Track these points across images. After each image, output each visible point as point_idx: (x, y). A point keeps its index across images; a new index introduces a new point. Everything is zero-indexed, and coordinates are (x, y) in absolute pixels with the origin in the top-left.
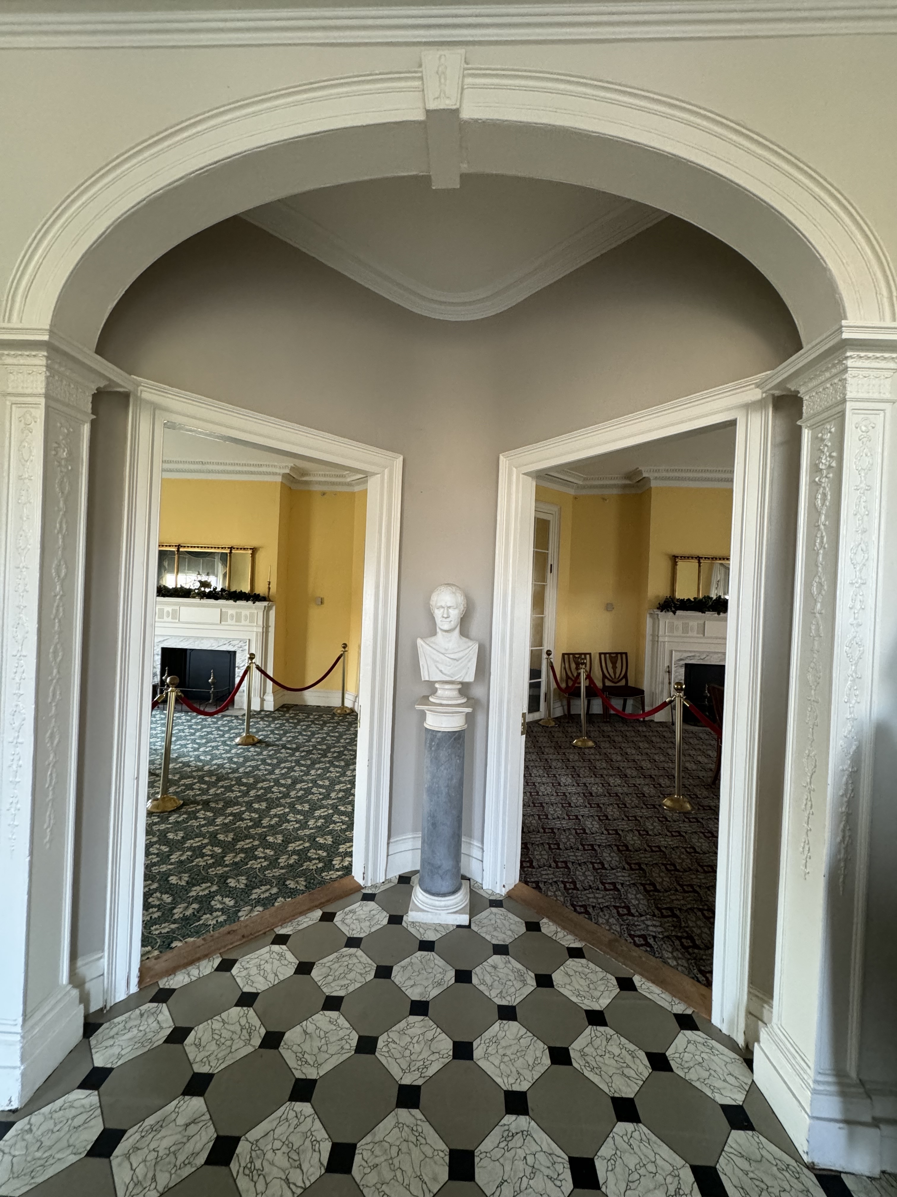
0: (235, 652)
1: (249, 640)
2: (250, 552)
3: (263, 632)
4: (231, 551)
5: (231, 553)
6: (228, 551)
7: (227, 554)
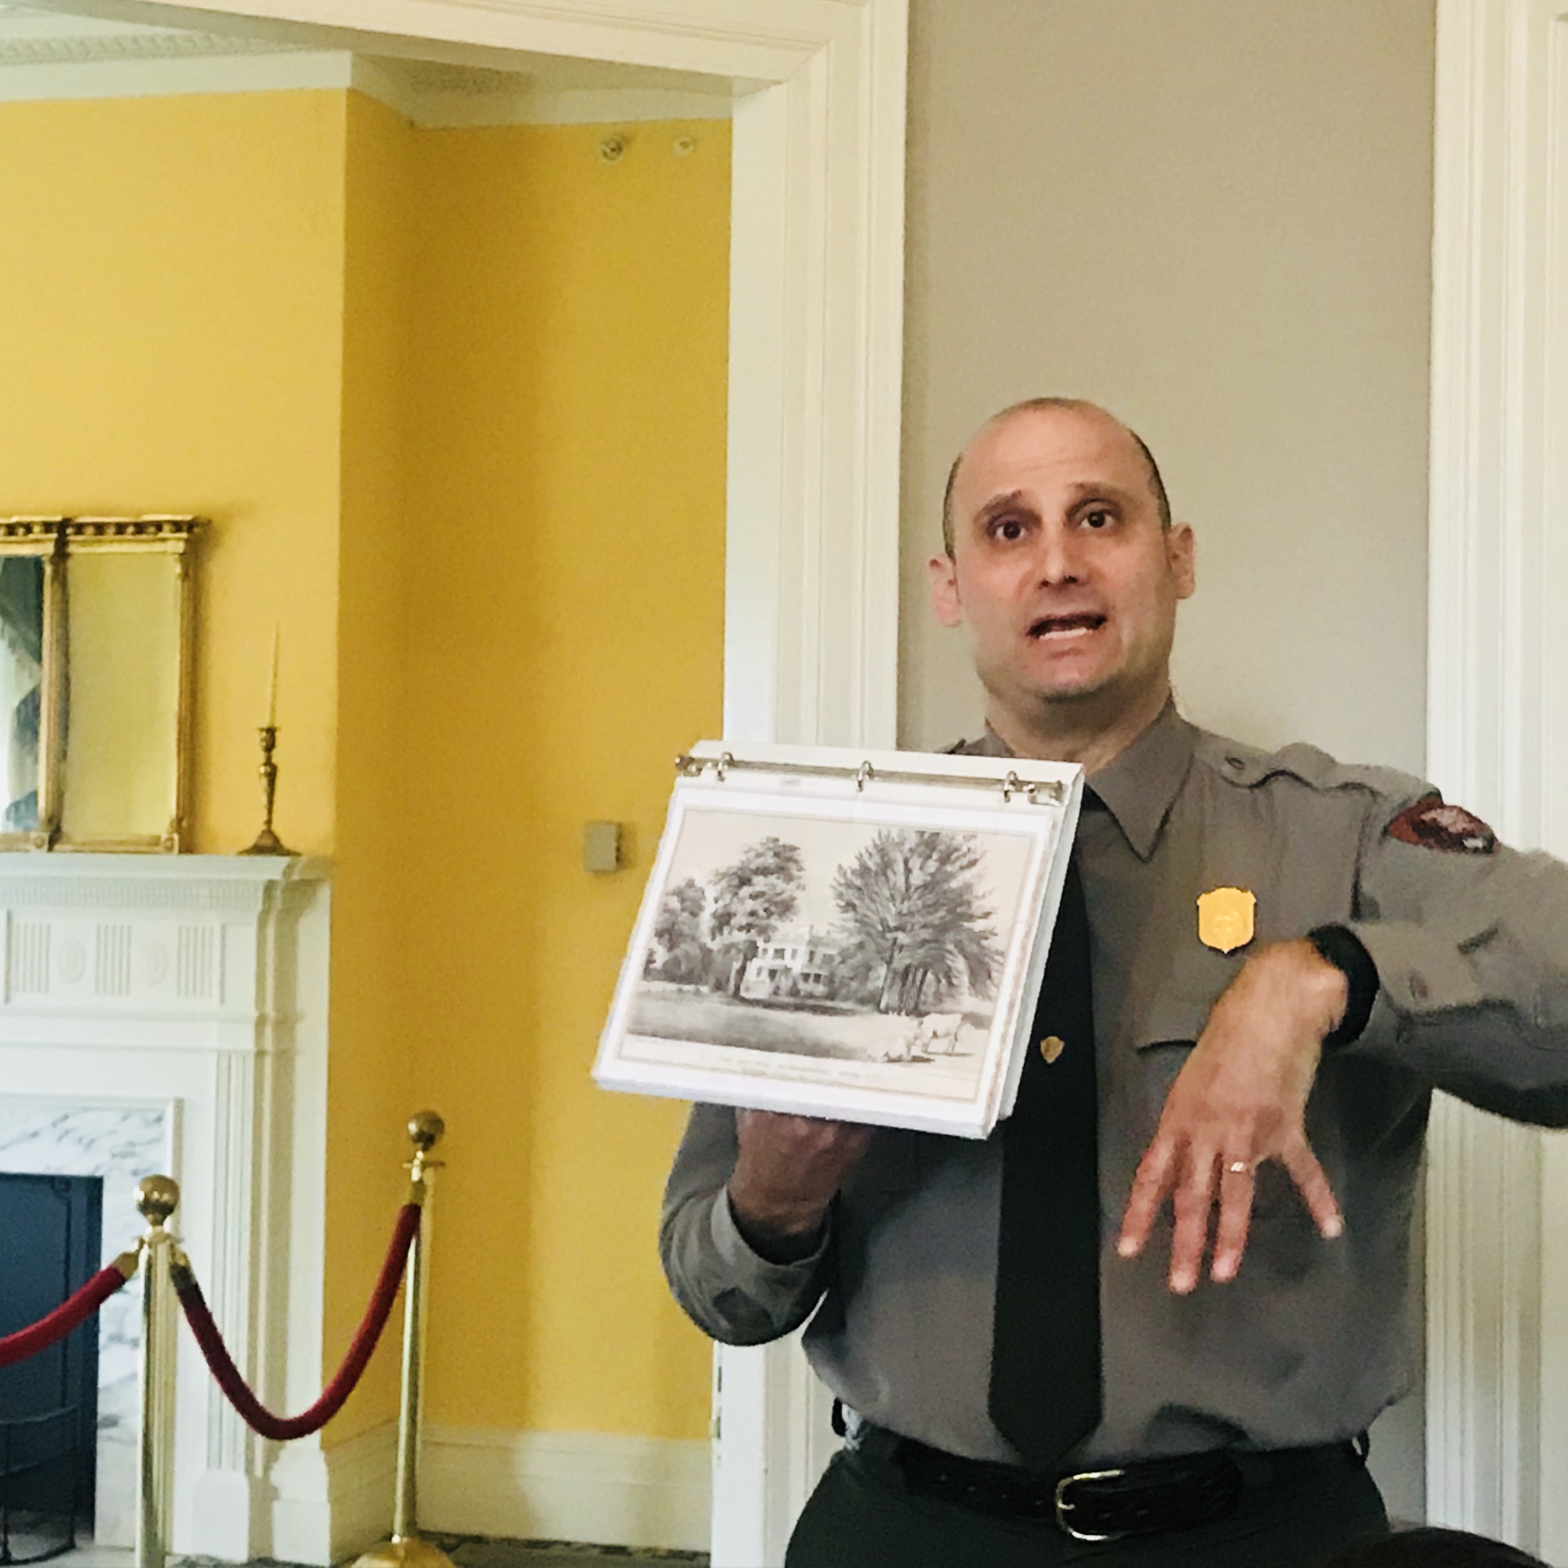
0: (94, 1185)
1: (180, 1105)
2: (175, 544)
3: (260, 1054)
4: (61, 544)
5: (61, 554)
6: (47, 549)
7: (37, 562)
